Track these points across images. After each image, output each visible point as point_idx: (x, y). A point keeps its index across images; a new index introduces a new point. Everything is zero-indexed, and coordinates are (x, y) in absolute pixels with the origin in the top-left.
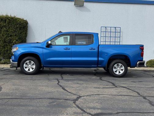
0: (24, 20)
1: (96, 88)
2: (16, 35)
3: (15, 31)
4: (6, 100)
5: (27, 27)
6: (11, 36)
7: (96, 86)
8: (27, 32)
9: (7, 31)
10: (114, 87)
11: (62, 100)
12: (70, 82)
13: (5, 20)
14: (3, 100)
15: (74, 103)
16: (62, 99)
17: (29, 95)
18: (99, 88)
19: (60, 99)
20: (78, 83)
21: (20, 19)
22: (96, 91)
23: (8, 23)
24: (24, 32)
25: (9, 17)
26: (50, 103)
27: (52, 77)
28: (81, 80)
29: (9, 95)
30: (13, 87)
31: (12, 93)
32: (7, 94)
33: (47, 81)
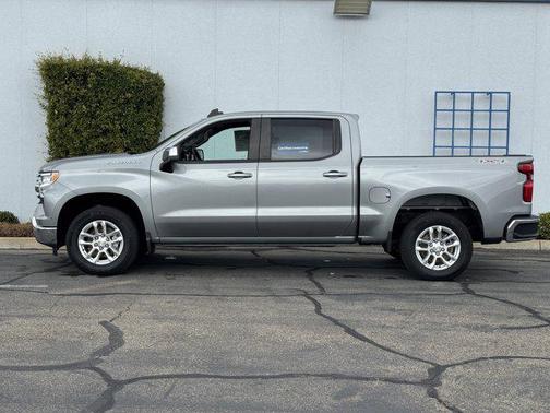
0: (152, 75)
1: (476, 328)
2: (122, 130)
3: (120, 115)
4: (164, 385)
5: (163, 100)
6: (105, 132)
7: (467, 320)
8: (161, 117)
9: (93, 116)
10: (540, 323)
11: (376, 384)
12: (359, 306)
13: (85, 77)
14: (150, 385)
15: (433, 394)
16: (374, 379)
17: (237, 360)
18: (485, 329)
19: (367, 379)
20: (393, 310)
21: (135, 70)
22: (483, 343)
23: (95, 87)
24: (151, 117)
25: (99, 66)
26: (337, 397)
27: (281, 284)
28: (397, 296)
29: (165, 363)
30: (160, 327)
31: (168, 352)
32: (154, 358)
33: (271, 302)
